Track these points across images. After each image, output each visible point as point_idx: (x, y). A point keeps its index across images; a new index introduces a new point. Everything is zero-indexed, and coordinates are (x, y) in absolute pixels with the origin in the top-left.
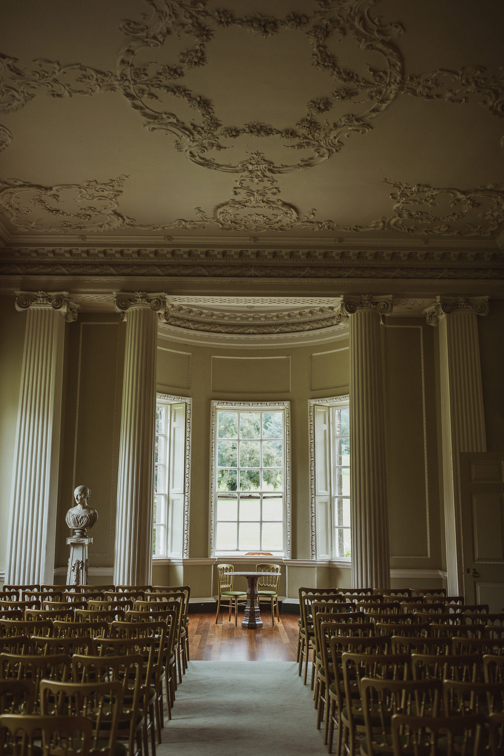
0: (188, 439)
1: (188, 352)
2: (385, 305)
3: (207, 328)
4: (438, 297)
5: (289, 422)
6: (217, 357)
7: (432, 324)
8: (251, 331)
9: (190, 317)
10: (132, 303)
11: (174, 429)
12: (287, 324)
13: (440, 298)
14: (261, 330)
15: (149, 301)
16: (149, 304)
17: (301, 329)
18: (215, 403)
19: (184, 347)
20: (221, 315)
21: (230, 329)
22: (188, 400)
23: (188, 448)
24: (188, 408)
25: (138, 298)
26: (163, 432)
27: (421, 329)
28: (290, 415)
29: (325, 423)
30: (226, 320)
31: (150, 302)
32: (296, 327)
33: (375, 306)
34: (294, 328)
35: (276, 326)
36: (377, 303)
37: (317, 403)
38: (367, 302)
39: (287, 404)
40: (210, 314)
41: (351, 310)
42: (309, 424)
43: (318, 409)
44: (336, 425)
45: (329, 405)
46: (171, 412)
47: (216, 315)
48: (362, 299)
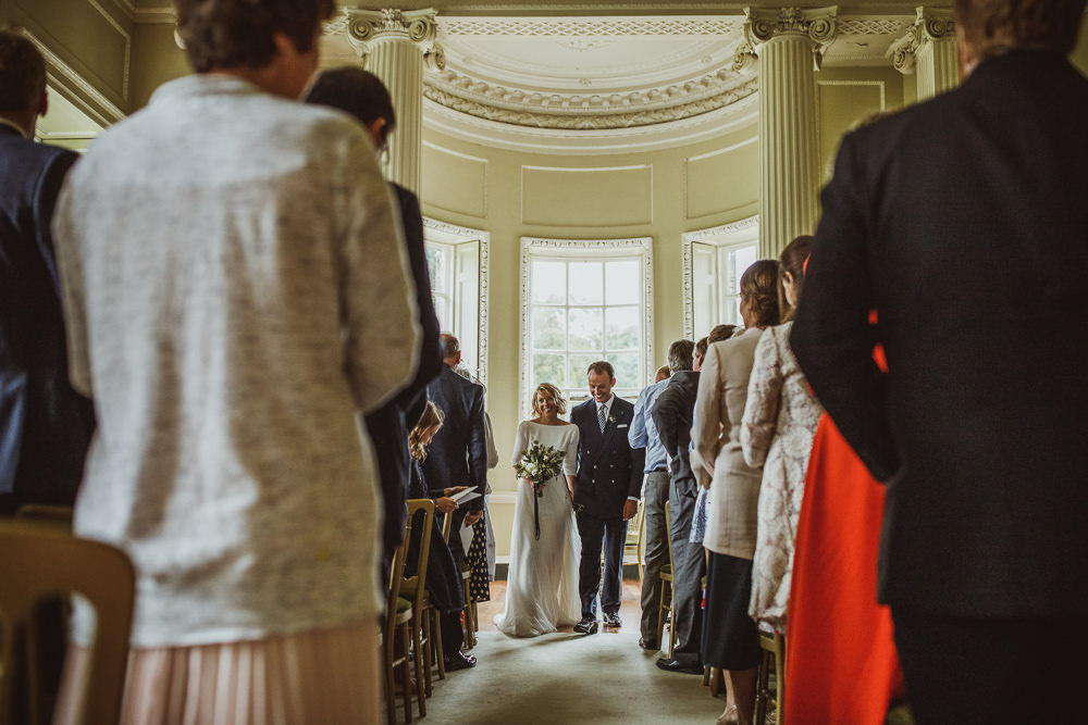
0: (483, 299)
1: (483, 158)
2: (824, 25)
3: (514, 118)
4: (920, 10)
5: (651, 271)
6: (529, 167)
7: (904, 70)
8: (587, 124)
9: (485, 98)
10: (376, 29)
11: (461, 284)
12: (647, 112)
13: (924, 12)
14: (603, 123)
15: (407, 25)
16: (406, 30)
17: (671, 117)
18: (526, 242)
19: (477, 148)
20: (536, 97)
21: (553, 122)
22: (483, 236)
23: (483, 313)
24: (483, 248)
25: (387, 19)
26: (443, 291)
27: (882, 87)
28: (651, 261)
29: (710, 273)
30: (544, 107)
31: (408, 27)
32: (661, 115)
33: (805, 28)
34: (658, 116)
35: (627, 115)
36: (809, 23)
37: (697, 238)
38: (791, 21)
39: (647, 242)
40: (517, 95)
41: (763, 34)
42: (684, 273)
43: (698, 249)
44: (729, 277)
45: (716, 243)
46: (455, 258)
47: (529, 96)
48: (783, 15)
